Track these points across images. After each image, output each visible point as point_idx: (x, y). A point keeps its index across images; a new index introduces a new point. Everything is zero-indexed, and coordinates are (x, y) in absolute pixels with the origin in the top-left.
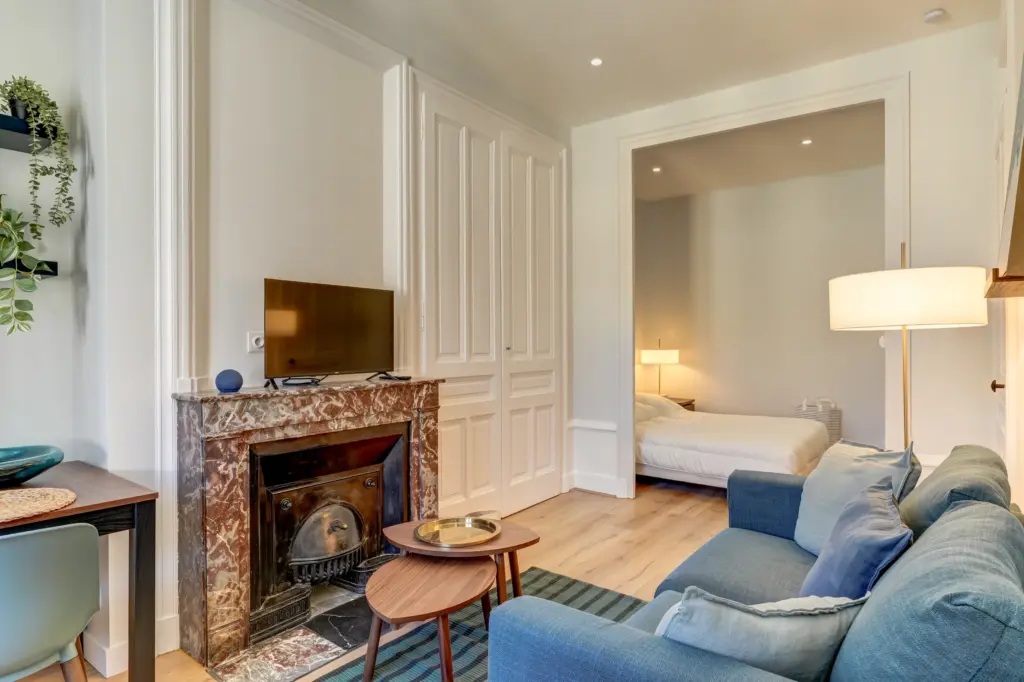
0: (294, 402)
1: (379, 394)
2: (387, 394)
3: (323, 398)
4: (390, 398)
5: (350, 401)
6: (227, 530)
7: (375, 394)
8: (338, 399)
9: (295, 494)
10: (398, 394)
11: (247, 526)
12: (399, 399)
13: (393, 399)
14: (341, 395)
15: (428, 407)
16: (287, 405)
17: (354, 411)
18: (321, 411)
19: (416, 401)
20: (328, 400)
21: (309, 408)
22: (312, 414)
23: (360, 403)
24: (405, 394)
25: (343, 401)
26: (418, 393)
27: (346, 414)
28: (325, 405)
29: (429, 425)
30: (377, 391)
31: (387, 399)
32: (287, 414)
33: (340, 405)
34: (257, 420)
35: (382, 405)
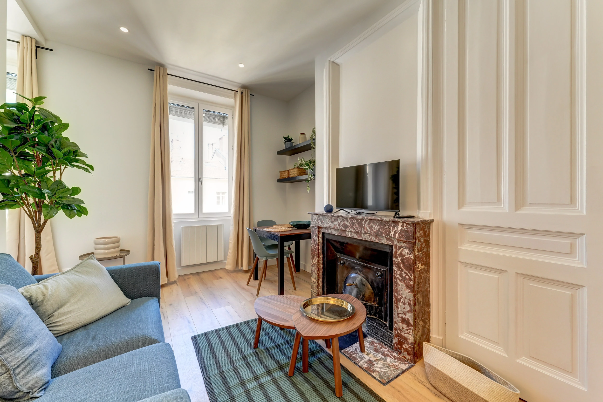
0: (332, 219)
1: (367, 223)
2: (372, 224)
3: (342, 219)
4: (374, 226)
5: (353, 223)
6: (315, 259)
7: (365, 222)
8: (347, 221)
9: (345, 261)
10: (379, 225)
11: (321, 262)
12: (379, 229)
13: (376, 228)
14: (348, 219)
15: (402, 239)
16: (330, 220)
17: (354, 229)
18: (341, 225)
19: (392, 233)
20: (343, 221)
21: (336, 223)
22: (337, 226)
23: (357, 226)
24: (384, 226)
25: (349, 223)
26: (394, 227)
27: (350, 229)
28: (342, 223)
29: (403, 252)
30: (366, 221)
31: (372, 227)
32: (330, 224)
33: (348, 224)
34: (322, 223)
35: (369, 230)
